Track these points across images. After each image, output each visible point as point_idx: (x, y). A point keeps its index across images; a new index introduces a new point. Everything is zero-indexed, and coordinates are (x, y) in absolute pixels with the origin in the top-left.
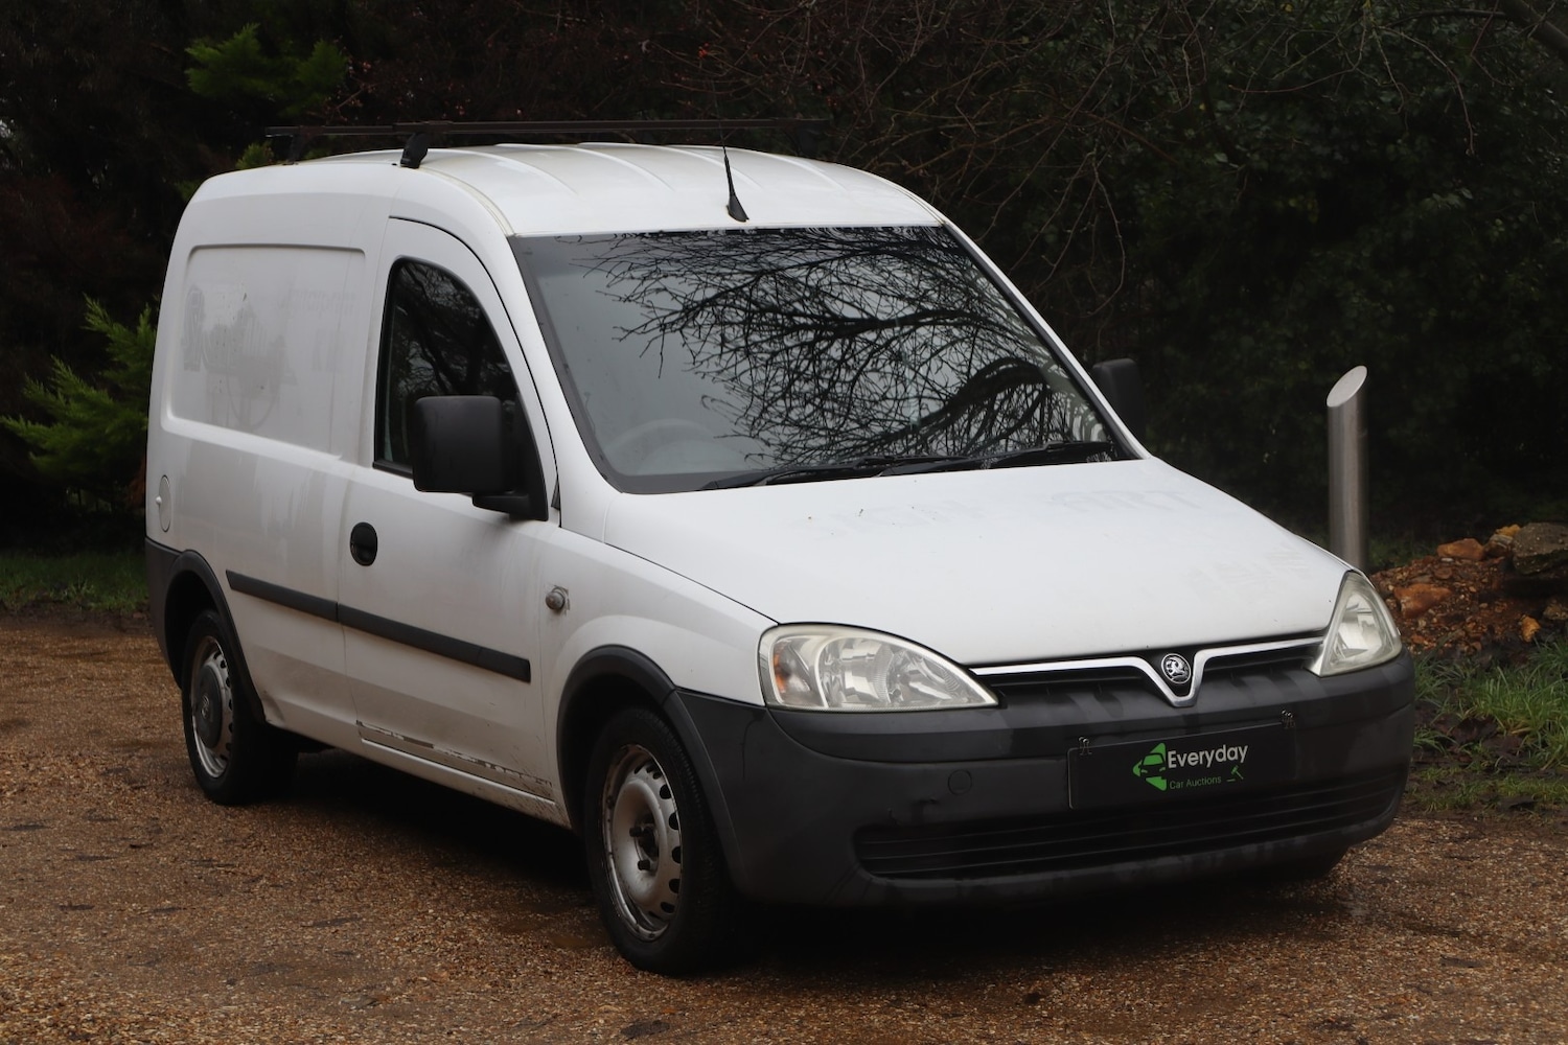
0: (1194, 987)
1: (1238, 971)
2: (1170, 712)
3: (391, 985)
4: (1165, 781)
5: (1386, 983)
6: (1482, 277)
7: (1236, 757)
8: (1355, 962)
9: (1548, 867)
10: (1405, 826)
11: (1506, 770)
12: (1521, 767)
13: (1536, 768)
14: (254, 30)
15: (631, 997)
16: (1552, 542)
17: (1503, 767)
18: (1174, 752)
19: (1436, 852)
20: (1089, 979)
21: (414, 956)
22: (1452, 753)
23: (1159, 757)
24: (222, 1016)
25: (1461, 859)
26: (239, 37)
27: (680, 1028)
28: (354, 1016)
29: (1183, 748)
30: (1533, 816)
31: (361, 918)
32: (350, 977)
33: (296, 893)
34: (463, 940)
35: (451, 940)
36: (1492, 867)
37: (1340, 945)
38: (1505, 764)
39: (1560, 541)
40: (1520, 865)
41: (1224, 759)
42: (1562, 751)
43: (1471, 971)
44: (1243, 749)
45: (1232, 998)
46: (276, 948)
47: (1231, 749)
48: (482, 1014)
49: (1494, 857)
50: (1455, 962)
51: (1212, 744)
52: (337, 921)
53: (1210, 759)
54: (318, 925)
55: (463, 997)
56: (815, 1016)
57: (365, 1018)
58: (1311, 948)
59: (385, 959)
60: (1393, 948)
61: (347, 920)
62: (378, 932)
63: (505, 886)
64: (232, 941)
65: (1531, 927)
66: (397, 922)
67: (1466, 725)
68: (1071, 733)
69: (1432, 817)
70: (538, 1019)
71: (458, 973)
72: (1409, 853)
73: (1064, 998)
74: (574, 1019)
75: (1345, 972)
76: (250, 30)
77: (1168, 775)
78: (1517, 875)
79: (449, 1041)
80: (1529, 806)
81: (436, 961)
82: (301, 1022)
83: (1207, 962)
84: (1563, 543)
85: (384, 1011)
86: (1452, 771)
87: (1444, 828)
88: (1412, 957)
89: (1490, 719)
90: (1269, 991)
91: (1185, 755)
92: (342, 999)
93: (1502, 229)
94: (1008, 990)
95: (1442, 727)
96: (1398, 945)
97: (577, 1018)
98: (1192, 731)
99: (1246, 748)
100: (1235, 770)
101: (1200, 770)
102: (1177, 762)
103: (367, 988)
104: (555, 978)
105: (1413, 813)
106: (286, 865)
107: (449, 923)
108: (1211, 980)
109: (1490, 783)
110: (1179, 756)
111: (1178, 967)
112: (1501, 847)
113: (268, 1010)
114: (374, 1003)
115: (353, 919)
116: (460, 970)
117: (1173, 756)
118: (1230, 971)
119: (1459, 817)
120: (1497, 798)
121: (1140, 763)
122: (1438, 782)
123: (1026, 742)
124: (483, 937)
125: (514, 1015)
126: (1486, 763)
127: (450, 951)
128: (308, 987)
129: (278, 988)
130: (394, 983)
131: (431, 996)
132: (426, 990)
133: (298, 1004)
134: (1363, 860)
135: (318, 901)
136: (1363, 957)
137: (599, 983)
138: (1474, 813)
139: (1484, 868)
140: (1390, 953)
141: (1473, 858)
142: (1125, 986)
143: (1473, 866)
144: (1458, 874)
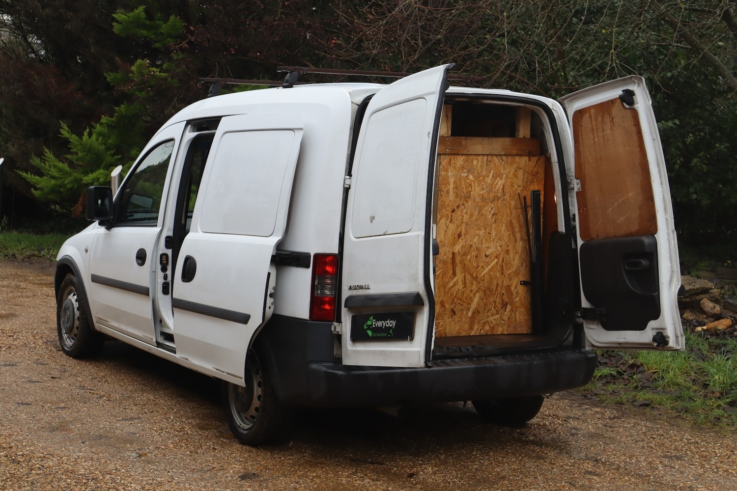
0: (479, 476)
1: (499, 470)
3: (149, 449)
5: (558, 480)
6: (681, 159)
8: (549, 470)
9: (645, 433)
10: (592, 410)
11: (643, 388)
12: (650, 387)
13: (657, 388)
14: (144, 9)
15: (246, 462)
16: (690, 285)
17: (643, 387)
19: (601, 423)
20: (437, 469)
21: (161, 437)
22: (623, 378)
24: (77, 457)
25: (610, 427)
26: (137, 11)
27: (263, 477)
28: (131, 461)
30: (648, 409)
31: (142, 418)
32: (133, 444)
33: (117, 405)
34: (182, 431)
35: (177, 431)
36: (622, 432)
37: (545, 462)
38: (644, 385)
39: (693, 285)
40: (634, 432)
42: (668, 382)
43: (595, 478)
45: (493, 482)
46: (104, 429)
48: (184, 465)
49: (624, 427)
50: (590, 473)
52: (132, 419)
54: (124, 420)
55: (177, 457)
56: (320, 476)
57: (135, 462)
58: (533, 462)
59: (149, 437)
60: (567, 465)
61: (136, 418)
62: (148, 425)
63: (206, 408)
64: (87, 424)
65: (628, 460)
66: (157, 421)
67: (632, 366)
69: (604, 407)
70: (206, 469)
71: (177, 446)
72: (589, 423)
73: (424, 476)
74: (220, 470)
75: (543, 474)
76: (141, 8)
78: (631, 436)
79: (168, 475)
80: (647, 405)
81: (169, 440)
82: (108, 462)
83: (487, 465)
84: (694, 286)
85: (144, 460)
86: (620, 387)
87: (608, 413)
88: (573, 469)
89: (642, 365)
90: (509, 480)
92: (127, 453)
93: (692, 138)
94: (402, 471)
95: (622, 366)
96: (569, 464)
97: (222, 470)
103: (139, 449)
104: (217, 451)
105: (598, 404)
106: (116, 391)
107: (178, 423)
108: (487, 473)
109: (634, 393)
111: (475, 466)
112: (629, 423)
113: (96, 456)
114: (140, 456)
115: (139, 418)
116: (178, 445)
118: (496, 470)
119: (617, 408)
120: (635, 401)
122: (613, 391)
124: (191, 431)
125: (196, 466)
126: (636, 384)
127: (176, 436)
128: (114, 447)
129: (102, 446)
130: (150, 448)
131: (164, 455)
132: (163, 452)
133: (109, 454)
134: (569, 425)
135: (126, 409)
136: (553, 468)
137: (234, 455)
138: (624, 407)
139: (618, 432)
140: (565, 467)
141: (615, 427)
142: (450, 473)
143: (614, 431)
144: (606, 434)
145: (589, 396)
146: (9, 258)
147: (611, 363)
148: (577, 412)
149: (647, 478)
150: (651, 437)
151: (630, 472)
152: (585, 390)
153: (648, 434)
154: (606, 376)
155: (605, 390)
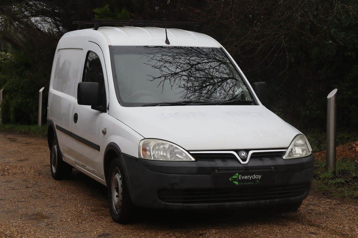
0: (242, 234)
1: (256, 232)
2: (240, 165)
4: (238, 182)
7: (258, 178)
8: (287, 231)
9: (353, 212)
10: (325, 201)
15: (107, 228)
18: (241, 175)
19: (328, 207)
20: (218, 231)
21: (67, 215)
22: (349, 184)
23: (237, 176)
24: (11, 225)
25: (333, 209)
26: (105, 8)
29: (243, 174)
31: (62, 206)
32: (49, 219)
33: (53, 200)
34: (80, 212)
35: (77, 212)
36: (339, 211)
37: (287, 227)
40: (346, 211)
41: (255, 178)
43: (314, 235)
44: (260, 176)
46: (38, 211)
47: (257, 176)
48: (71, 229)
49: (341, 209)
50: (312, 233)
51: (252, 174)
52: (56, 206)
53: (251, 178)
54: (51, 207)
55: (70, 225)
57: (43, 228)
58: (279, 227)
59: (60, 216)
60: (299, 229)
61: (58, 206)
62: (63, 209)
64: (29, 209)
65: (338, 226)
66: (69, 207)
68: (213, 169)
69: (333, 199)
70: (82, 231)
72: (321, 207)
73: (209, 235)
75: (282, 234)
76: (107, 6)
77: (239, 181)
78: (344, 214)
81: (70, 217)
82: (28, 228)
83: (250, 229)
85: (49, 227)
86: (345, 189)
87: (334, 202)
88: (302, 231)
91: (244, 176)
92: (42, 224)
95: (349, 178)
96: (301, 228)
97: (91, 232)
98: (246, 170)
99: (261, 175)
100: (257, 181)
101: (248, 180)
102: (241, 178)
103: (50, 222)
104: (94, 222)
105: (330, 198)
106: (57, 193)
107: (80, 208)
108: (248, 233)
109: (353, 192)
110: (242, 176)
111: (242, 230)
112: (345, 207)
113: (23, 225)
114: (49, 225)
115: (60, 206)
116: (74, 219)
117: (240, 176)
118: (254, 231)
119: (340, 199)
120: (352, 196)
121: (231, 178)
122: (341, 191)
123: (201, 171)
124: (86, 212)
125: (77, 230)
126: (355, 187)
127: (75, 215)
128: (37, 221)
129: (31, 220)
130: (57, 221)
131: (63, 225)
132: (63, 223)
133: (31, 224)
134: (308, 208)
135: (57, 202)
136: (289, 230)
137: (103, 224)
138: (345, 199)
139: (337, 212)
140: (297, 230)
141: (336, 209)
142: (226, 233)
143: (335, 211)
144: (330, 213)
145: (326, 194)
146: (44, 136)
147: (343, 177)
148: (316, 202)
149: (347, 236)
150: (356, 214)
151: (337, 233)
152: (325, 191)
153: (355, 213)
154: (338, 183)
155: (336, 191)
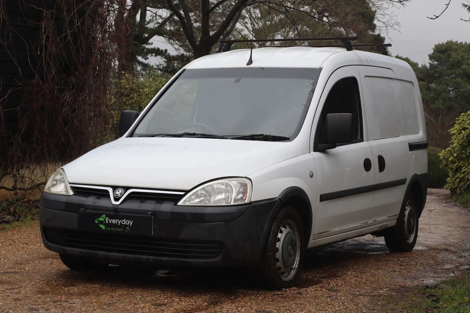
4: (104, 226)
7: (128, 224)
23: (103, 218)
29: (111, 217)
41: (124, 223)
44: (131, 222)
47: (127, 221)
51: (121, 218)
53: (119, 223)
91: (111, 220)
98: (115, 212)
99: (132, 221)
100: (128, 228)
101: (116, 225)
102: (109, 221)
110: (109, 220)
117: (107, 219)
121: (97, 219)
